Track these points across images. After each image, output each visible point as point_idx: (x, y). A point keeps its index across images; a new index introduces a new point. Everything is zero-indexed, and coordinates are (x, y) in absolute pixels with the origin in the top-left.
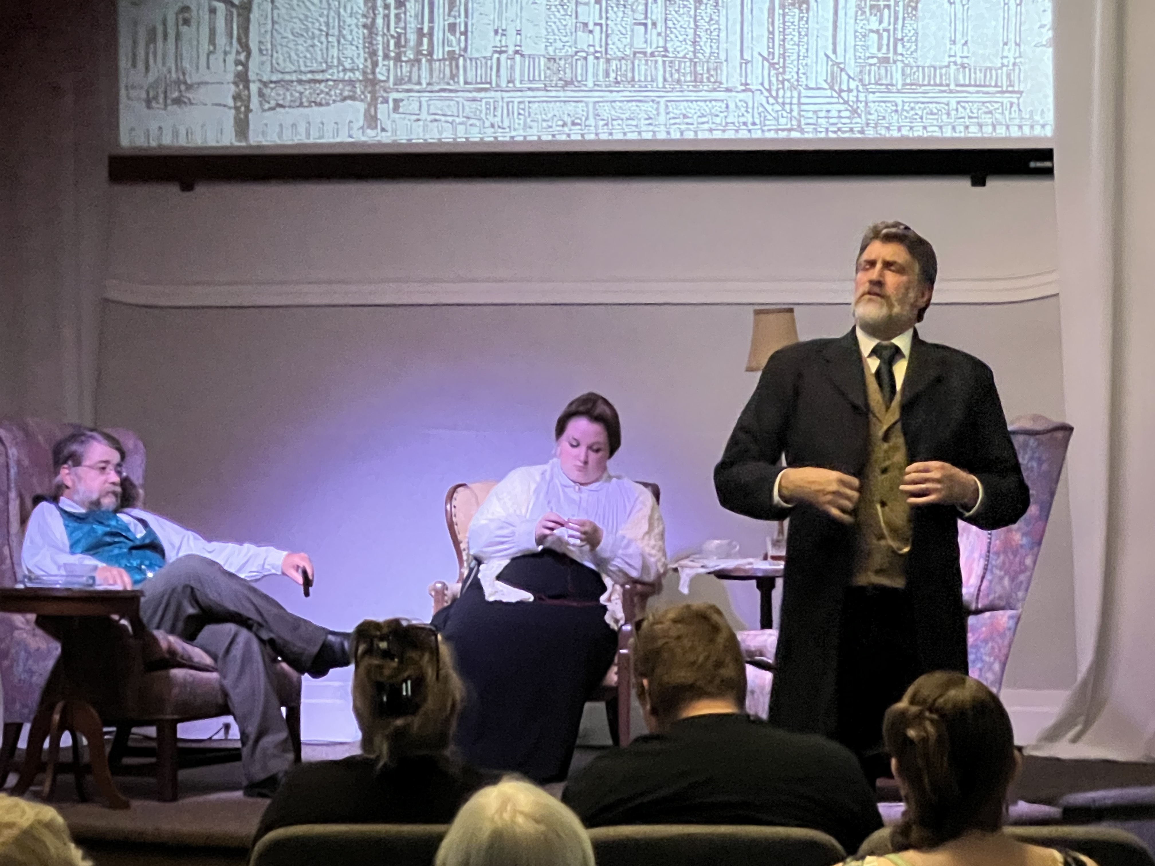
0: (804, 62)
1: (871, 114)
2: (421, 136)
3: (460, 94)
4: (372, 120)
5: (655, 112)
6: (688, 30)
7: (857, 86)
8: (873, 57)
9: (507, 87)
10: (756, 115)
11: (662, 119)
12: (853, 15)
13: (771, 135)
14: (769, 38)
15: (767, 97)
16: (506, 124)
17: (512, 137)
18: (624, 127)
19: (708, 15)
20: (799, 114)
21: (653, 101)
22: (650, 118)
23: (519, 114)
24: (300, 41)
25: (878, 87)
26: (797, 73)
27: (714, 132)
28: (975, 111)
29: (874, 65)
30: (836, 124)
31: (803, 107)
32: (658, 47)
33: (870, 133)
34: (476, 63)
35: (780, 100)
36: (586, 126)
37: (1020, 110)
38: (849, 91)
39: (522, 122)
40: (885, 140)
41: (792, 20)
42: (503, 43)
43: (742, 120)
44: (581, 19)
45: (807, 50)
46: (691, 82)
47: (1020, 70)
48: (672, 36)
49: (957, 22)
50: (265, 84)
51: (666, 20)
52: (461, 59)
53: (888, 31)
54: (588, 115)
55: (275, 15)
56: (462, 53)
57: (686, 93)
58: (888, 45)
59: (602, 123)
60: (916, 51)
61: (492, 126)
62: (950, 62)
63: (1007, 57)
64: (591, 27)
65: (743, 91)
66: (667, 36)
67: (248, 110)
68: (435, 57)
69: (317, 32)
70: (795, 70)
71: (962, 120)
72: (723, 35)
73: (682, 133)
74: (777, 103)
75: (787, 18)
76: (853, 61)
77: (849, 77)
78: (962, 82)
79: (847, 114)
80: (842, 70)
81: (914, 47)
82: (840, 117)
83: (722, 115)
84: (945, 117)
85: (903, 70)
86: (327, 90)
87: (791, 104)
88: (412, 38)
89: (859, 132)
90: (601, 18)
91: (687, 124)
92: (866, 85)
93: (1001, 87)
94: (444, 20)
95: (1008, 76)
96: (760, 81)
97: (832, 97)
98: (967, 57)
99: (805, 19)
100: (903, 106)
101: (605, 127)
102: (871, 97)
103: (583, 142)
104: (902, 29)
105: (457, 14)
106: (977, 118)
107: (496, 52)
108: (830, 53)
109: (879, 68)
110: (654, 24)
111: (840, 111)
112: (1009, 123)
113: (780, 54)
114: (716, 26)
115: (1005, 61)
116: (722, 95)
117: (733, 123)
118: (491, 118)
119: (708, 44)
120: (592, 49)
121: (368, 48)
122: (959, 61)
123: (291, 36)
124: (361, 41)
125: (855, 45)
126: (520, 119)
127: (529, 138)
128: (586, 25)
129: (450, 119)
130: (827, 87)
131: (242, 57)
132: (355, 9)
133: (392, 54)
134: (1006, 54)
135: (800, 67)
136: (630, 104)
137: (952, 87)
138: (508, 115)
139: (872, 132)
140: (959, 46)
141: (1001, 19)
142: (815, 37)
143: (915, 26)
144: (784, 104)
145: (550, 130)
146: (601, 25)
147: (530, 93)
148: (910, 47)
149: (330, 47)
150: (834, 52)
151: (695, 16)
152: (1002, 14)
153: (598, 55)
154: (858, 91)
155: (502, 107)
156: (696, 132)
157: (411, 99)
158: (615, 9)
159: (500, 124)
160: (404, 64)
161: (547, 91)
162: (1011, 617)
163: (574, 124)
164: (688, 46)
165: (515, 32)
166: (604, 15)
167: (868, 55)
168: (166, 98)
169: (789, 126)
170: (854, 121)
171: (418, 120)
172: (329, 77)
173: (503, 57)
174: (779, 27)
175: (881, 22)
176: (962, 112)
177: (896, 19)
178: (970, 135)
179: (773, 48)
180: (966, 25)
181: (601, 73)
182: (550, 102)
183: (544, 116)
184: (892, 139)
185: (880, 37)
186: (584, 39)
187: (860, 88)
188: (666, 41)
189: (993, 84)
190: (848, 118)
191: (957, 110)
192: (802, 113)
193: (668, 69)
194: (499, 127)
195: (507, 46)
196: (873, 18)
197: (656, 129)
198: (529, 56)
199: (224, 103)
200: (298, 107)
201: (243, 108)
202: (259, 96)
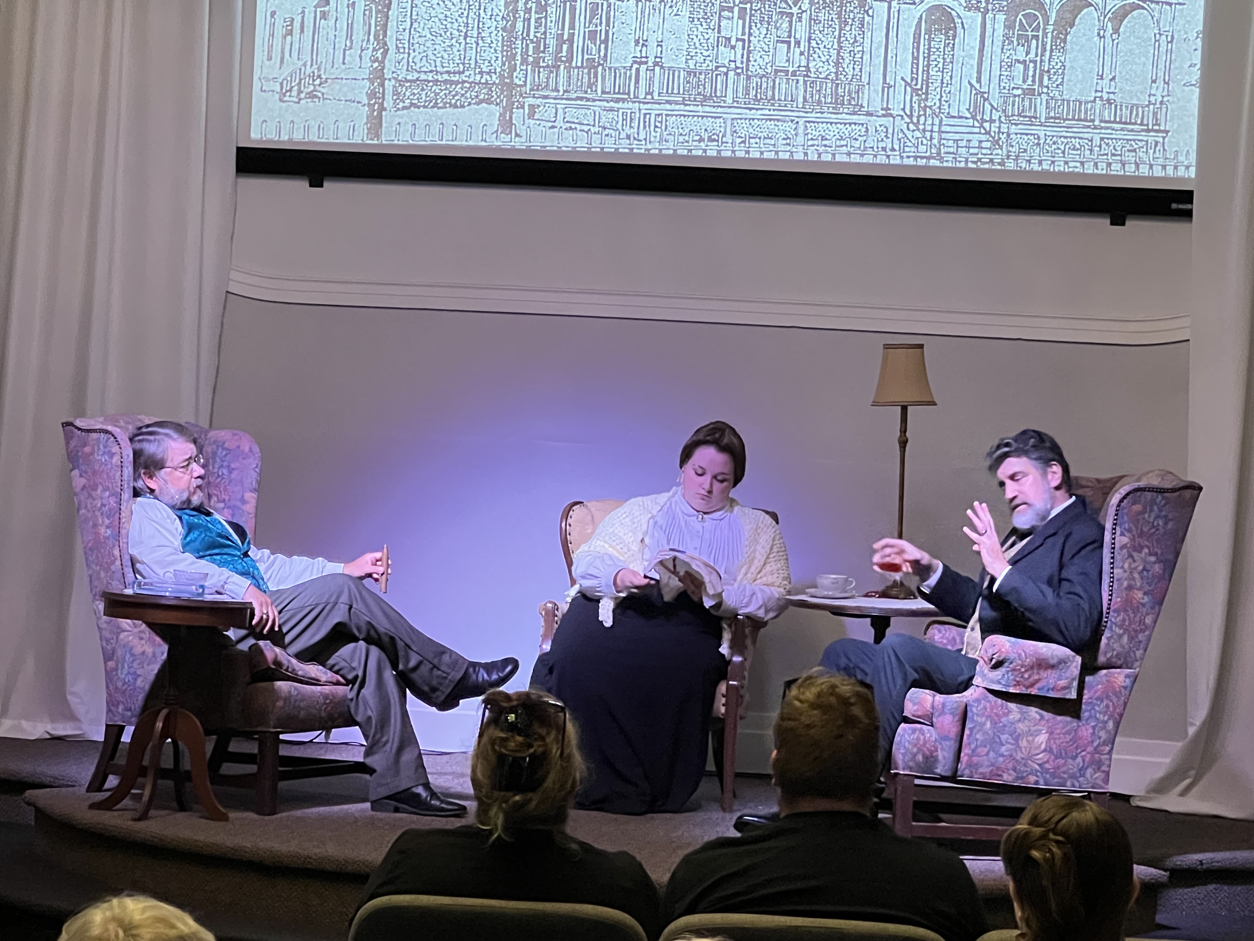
0: (948, 90)
1: (1012, 146)
2: (556, 144)
3: (597, 103)
4: (507, 125)
5: (793, 133)
6: (831, 50)
7: (1000, 117)
8: (1018, 88)
9: (645, 98)
10: (896, 141)
11: (800, 139)
12: (1000, 44)
13: (911, 162)
14: (913, 63)
15: (908, 124)
16: (642, 136)
17: (649, 150)
18: (762, 145)
19: (853, 36)
20: (939, 142)
21: (792, 121)
22: (788, 138)
23: (656, 127)
24: (439, 40)
25: (1022, 119)
26: (940, 100)
27: (852, 156)
28: (1119, 149)
29: (1019, 96)
30: (977, 154)
31: (943, 136)
32: (799, 66)
33: (1010, 165)
34: (615, 73)
35: (921, 127)
36: (722, 143)
37: (1164, 150)
38: (992, 121)
39: (658, 135)
40: (1024, 172)
41: (937, 46)
42: (644, 55)
43: (881, 145)
44: (723, 34)
45: (951, 77)
46: (831, 103)
47: (1167, 108)
48: (816, 56)
49: (1106, 57)
50: (401, 83)
51: (810, 39)
52: (600, 68)
53: (1035, 62)
54: (725, 132)
55: (414, 13)
56: (602, 62)
57: (825, 115)
58: (1034, 76)
59: (740, 140)
60: (1062, 84)
61: (628, 137)
62: (1095, 98)
63: (1154, 95)
64: (733, 42)
65: (884, 116)
66: (809, 55)
67: (382, 109)
68: (574, 64)
69: (456, 33)
70: (938, 97)
71: (1105, 157)
72: (866, 57)
73: (819, 156)
74: (918, 130)
75: (933, 43)
76: (998, 91)
77: (992, 106)
78: (1107, 119)
79: (988, 144)
80: (985, 100)
81: (1060, 80)
82: (980, 147)
83: (860, 139)
84: (1087, 152)
85: (1047, 103)
86: (463, 92)
87: (932, 131)
88: (552, 42)
89: (999, 164)
90: (743, 34)
91: (825, 146)
92: (1009, 117)
93: (1147, 125)
94: (585, 27)
95: (1155, 114)
96: (902, 106)
97: (973, 126)
98: (1114, 93)
99: (951, 45)
100: (1046, 140)
101: (743, 145)
102: (1013, 129)
103: (719, 158)
104: (1049, 61)
105: (598, 21)
106: (1121, 155)
107: (635, 62)
108: (974, 82)
109: (1023, 100)
110: (798, 43)
111: (980, 142)
112: (1152, 162)
113: (923, 80)
114: (860, 48)
115: (1153, 99)
116: (863, 119)
117: (872, 148)
118: (627, 129)
119: (852, 66)
120: (733, 65)
121: (507, 52)
122: (1105, 96)
123: (429, 36)
124: (500, 44)
125: (1000, 75)
126: (656, 132)
127: (664, 152)
128: (729, 39)
129: (586, 128)
130: (969, 116)
131: (379, 55)
132: (496, 11)
133: (531, 59)
134: (1153, 92)
135: (943, 94)
136: (768, 122)
137: (1097, 123)
138: (645, 127)
139: (1012, 165)
140: (1106, 81)
141: (1151, 55)
142: (960, 65)
143: (1062, 59)
144: (924, 131)
145: (686, 144)
146: (743, 40)
147: (668, 107)
148: (1057, 80)
149: (468, 49)
150: (979, 81)
151: (840, 37)
152: (1152, 51)
153: (739, 71)
154: (1001, 122)
155: (639, 118)
156: (834, 155)
157: (547, 105)
158: (759, 25)
159: (636, 136)
160: (541, 70)
161: (686, 105)
162: (1127, 676)
163: (710, 139)
164: (830, 67)
165: (656, 44)
166: (747, 30)
167: (1012, 85)
168: (300, 92)
169: (928, 154)
170: (995, 152)
171: (553, 127)
172: (467, 79)
173: (643, 67)
174: (924, 53)
175: (1028, 53)
176: (1105, 149)
177: (1044, 50)
178: (1112, 173)
179: (917, 74)
180: (1114, 60)
181: (740, 89)
182: (689, 116)
183: (681, 131)
184: (1032, 172)
185: (1026, 68)
186: (726, 55)
187: (1003, 119)
188: (808, 60)
189: (1139, 122)
190: (990, 149)
191: (1100, 146)
192: (943, 141)
193: (809, 89)
194: (635, 139)
195: (647, 57)
196: (1020, 48)
197: (794, 150)
198: (669, 68)
199: (357, 99)
200: (433, 107)
201: (376, 107)
202: (394, 95)
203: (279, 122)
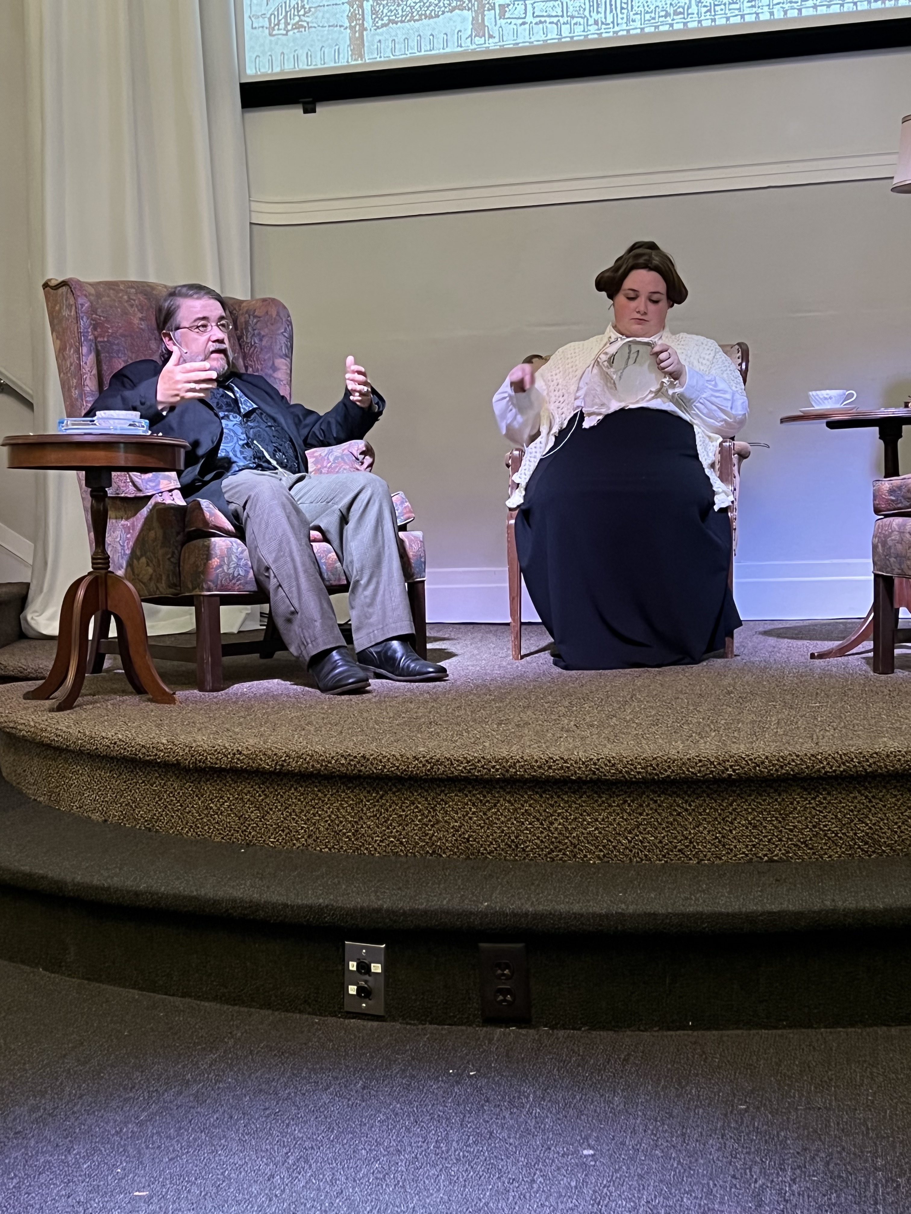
2: (527, 39)
4: (479, 28)
16: (610, 19)
17: (616, 32)
18: (727, 11)
23: (622, 8)
36: (688, 14)
39: (625, 16)
59: (705, 9)
61: (596, 22)
67: (363, 29)
91: (791, 2)
101: (708, 14)
103: (686, 30)
118: (594, 15)
126: (623, 13)
127: (632, 32)
129: (555, 20)
138: (611, 11)
145: (653, 21)
155: (606, 3)
159: (604, 20)
163: (676, 13)
168: (286, 24)
171: (524, 23)
183: (647, 9)
194: (602, 23)
199: (340, 23)
200: (409, 21)
201: (358, 27)
202: (372, 14)
203: (271, 56)
